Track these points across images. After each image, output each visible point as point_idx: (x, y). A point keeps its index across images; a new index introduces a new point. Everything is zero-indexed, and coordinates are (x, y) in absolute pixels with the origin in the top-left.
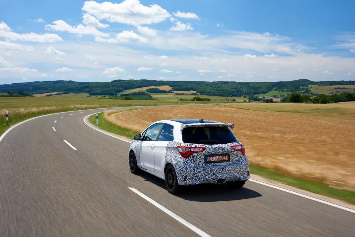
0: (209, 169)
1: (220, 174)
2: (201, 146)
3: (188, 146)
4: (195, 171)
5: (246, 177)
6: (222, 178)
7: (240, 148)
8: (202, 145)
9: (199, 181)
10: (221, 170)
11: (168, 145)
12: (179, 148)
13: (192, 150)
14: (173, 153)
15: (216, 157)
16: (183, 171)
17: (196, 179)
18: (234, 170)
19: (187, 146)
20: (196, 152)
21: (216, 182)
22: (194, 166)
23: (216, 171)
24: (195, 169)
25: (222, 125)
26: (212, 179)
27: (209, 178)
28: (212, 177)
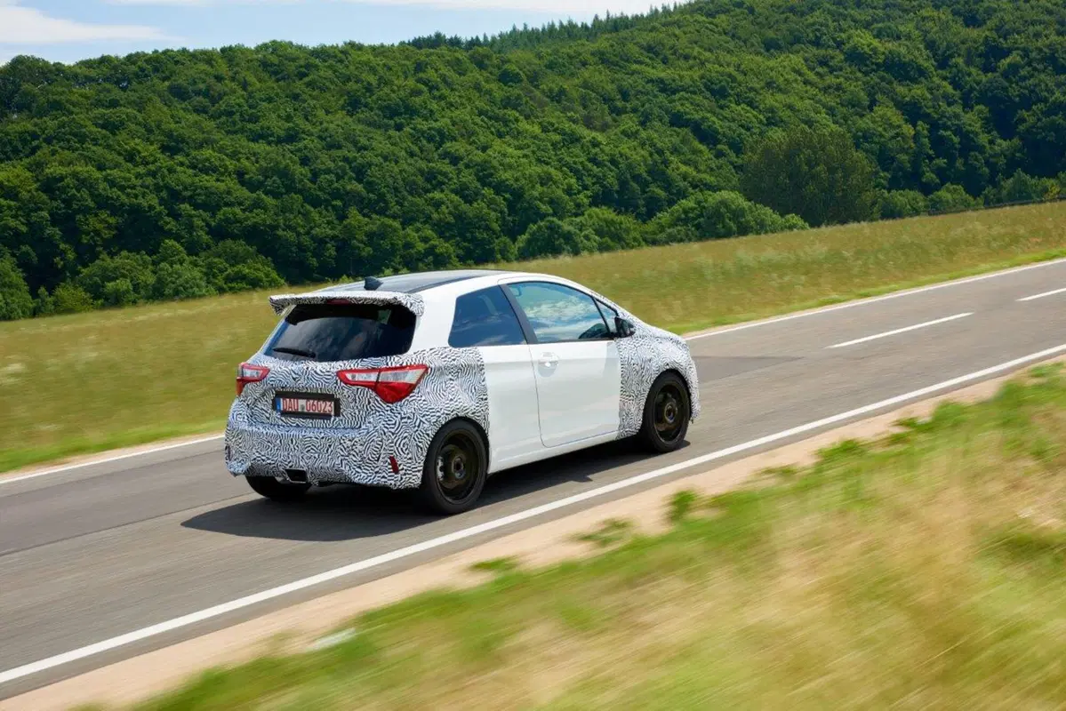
1: (289, 454)
6: (294, 465)
9: (246, 467)
10: (292, 441)
15: (299, 401)
18: (330, 446)
23: (281, 442)
28: (269, 458)
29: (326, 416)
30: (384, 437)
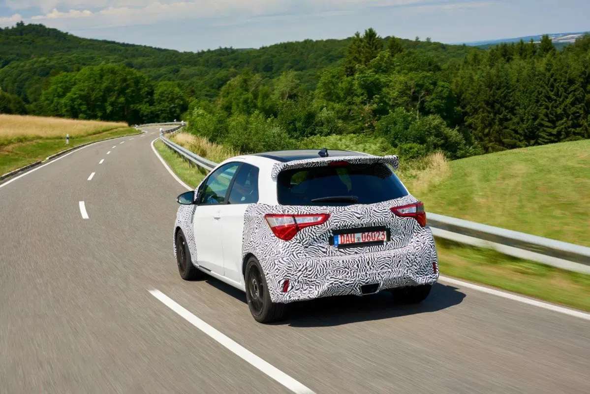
0: (341, 262)
1: (366, 273)
2: (319, 212)
3: (290, 212)
4: (306, 269)
5: (431, 277)
6: (370, 281)
7: (414, 210)
8: (322, 208)
9: (319, 292)
10: (368, 263)
11: (247, 213)
12: (269, 219)
13: (300, 221)
14: (257, 231)
15: (355, 234)
16: (279, 270)
17: (310, 288)
18: (400, 261)
19: (288, 211)
20: (309, 226)
21: (358, 292)
22: (304, 257)
23: (358, 266)
24: (308, 265)
25: (370, 159)
26: (348, 284)
27: (341, 283)
28: (347, 281)
29: (380, 243)
30: (431, 249)
